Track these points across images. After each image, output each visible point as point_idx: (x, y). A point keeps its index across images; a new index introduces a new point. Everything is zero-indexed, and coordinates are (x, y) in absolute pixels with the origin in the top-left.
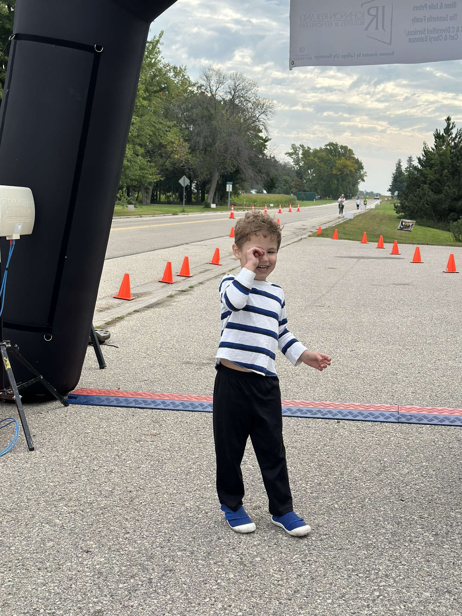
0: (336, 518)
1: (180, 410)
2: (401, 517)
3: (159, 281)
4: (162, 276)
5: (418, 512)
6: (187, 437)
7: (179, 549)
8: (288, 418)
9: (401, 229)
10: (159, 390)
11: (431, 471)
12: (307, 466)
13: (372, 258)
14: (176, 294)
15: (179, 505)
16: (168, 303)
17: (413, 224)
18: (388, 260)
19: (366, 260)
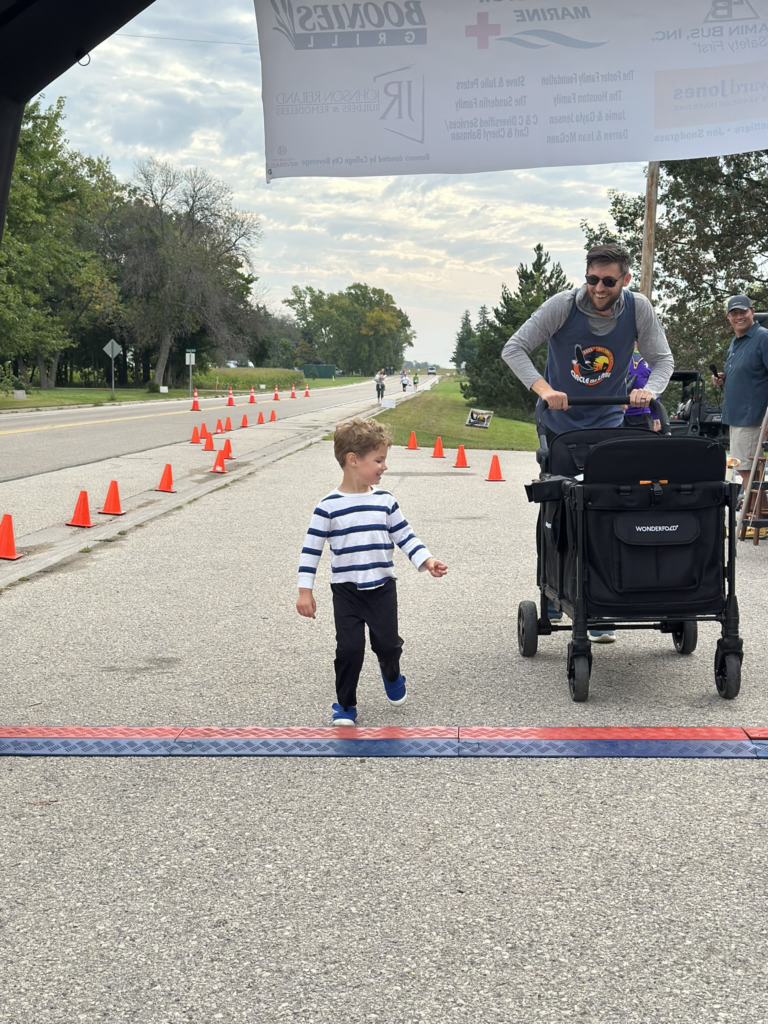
0: (352, 930)
1: (95, 756)
2: (457, 921)
3: (67, 525)
4: (70, 515)
5: (486, 909)
6: (105, 803)
7: (83, 1010)
8: (279, 759)
9: (471, 425)
10: (59, 721)
11: (508, 838)
12: (308, 842)
13: (425, 474)
14: (95, 547)
15: (85, 928)
16: (80, 563)
17: (489, 417)
18: (450, 478)
19: (414, 478)
